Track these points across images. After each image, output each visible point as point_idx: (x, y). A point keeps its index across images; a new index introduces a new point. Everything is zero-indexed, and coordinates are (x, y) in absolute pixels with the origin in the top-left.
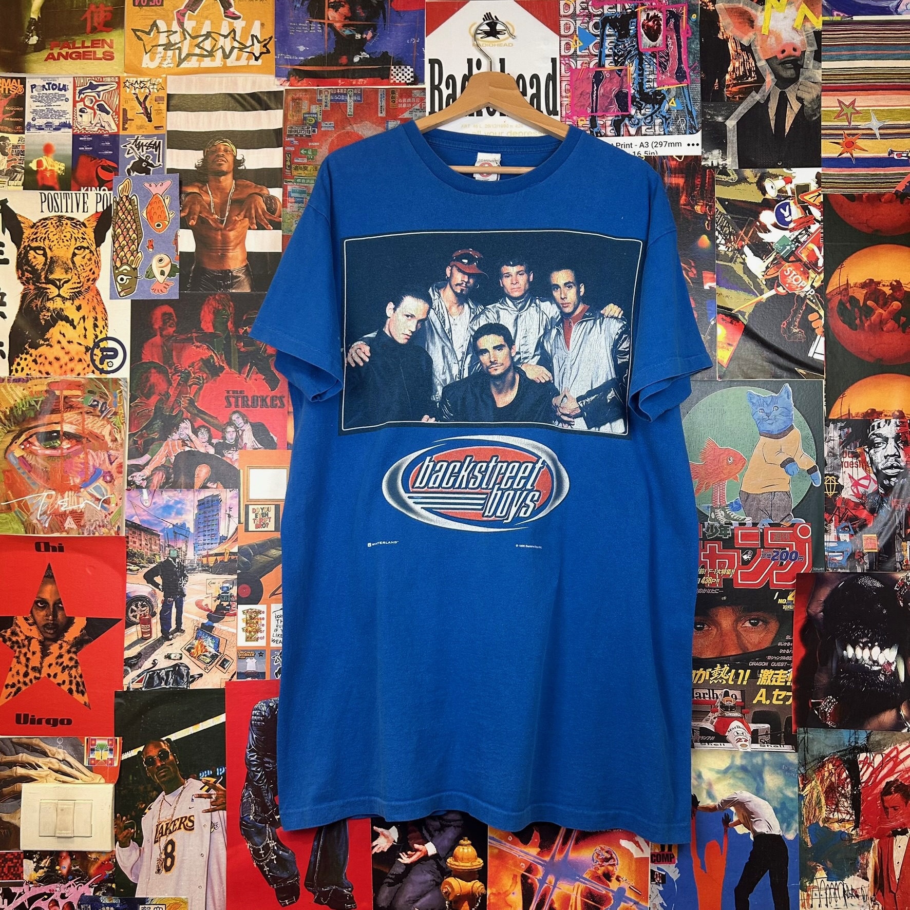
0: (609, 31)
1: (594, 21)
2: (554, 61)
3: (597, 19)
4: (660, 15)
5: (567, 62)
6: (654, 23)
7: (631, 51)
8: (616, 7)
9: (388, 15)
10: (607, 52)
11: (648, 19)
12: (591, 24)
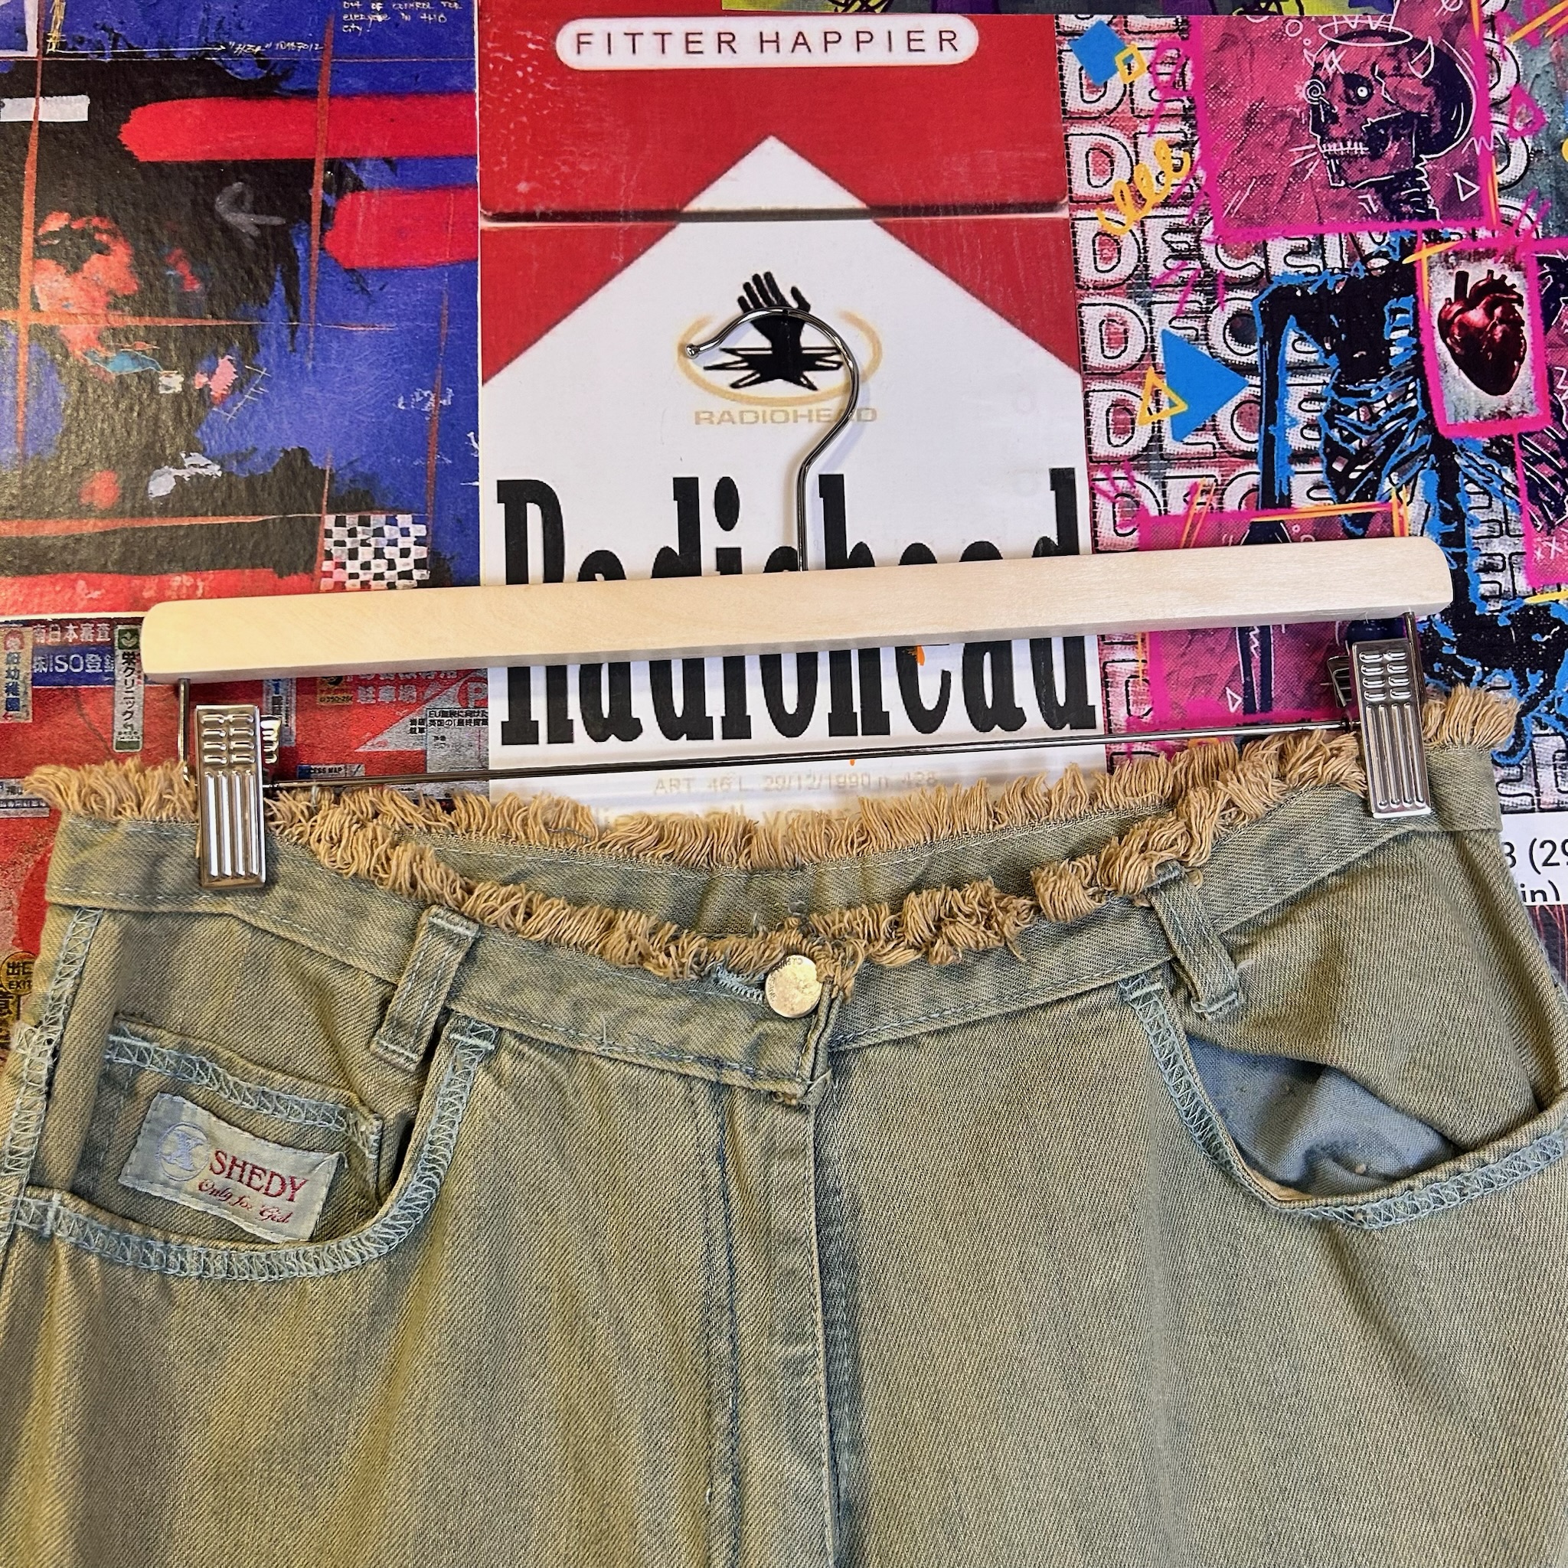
0: (1297, 348)
1: (1232, 307)
2: (1062, 481)
3: (1241, 300)
4: (1513, 279)
5: (1123, 485)
6: (1489, 312)
7: (1399, 435)
8: (1320, 247)
9: (308, 291)
10: (1296, 440)
11: (1465, 296)
12: (1219, 319)
